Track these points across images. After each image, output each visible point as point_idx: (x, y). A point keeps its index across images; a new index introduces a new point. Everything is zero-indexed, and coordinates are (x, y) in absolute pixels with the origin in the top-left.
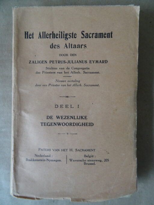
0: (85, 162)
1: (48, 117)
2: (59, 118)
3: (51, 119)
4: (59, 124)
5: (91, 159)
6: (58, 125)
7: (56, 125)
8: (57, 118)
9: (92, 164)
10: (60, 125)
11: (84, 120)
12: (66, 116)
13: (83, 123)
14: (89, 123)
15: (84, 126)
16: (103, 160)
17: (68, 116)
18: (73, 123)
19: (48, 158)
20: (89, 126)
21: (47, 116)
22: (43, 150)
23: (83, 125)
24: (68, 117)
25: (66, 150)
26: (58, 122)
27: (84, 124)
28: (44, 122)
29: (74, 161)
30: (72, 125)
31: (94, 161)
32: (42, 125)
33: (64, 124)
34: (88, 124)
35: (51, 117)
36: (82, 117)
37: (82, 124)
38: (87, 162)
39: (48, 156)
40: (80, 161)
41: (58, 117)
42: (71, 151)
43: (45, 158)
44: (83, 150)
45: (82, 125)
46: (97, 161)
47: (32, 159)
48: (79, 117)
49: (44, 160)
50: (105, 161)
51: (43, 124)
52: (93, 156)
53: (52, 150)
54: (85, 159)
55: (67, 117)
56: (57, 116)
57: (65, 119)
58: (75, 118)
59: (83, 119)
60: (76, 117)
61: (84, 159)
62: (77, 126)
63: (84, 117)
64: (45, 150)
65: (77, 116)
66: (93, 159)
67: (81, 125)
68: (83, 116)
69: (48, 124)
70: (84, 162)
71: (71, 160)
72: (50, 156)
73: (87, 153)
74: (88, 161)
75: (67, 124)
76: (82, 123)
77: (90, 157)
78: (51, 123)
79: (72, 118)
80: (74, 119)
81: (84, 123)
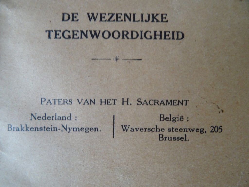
0: (161, 132)
1: (66, 17)
2: (95, 19)
3: (73, 20)
4: (95, 35)
5: (178, 125)
6: (93, 37)
7: (86, 36)
8: (90, 19)
9: (178, 139)
10: (97, 37)
11: (160, 23)
12: (113, 15)
13: (158, 33)
14: (173, 32)
15: (161, 38)
16: (208, 129)
17: (117, 15)
18: (132, 32)
19: (65, 123)
20: (173, 38)
21: (64, 14)
22: (53, 102)
23: (158, 37)
24: (117, 17)
25: (112, 102)
26: (93, 29)
27: (161, 35)
28: (54, 30)
29: (132, 130)
30: (129, 36)
31: (185, 130)
32: (49, 37)
33: (106, 35)
34: (171, 36)
35: (73, 17)
36: (154, 17)
37: (155, 35)
38: (166, 134)
39: (64, 118)
40: (149, 130)
41: (91, 17)
42: (125, 103)
43: (58, 124)
44: (156, 102)
45: (153, 37)
46: (191, 130)
47: (24, 126)
48: (145, 17)
49: (55, 129)
50: (211, 132)
51: (53, 34)
52: (182, 119)
53: (75, 103)
54: (161, 124)
55: (115, 17)
56: (88, 14)
57: (109, 20)
58: (136, 19)
59: (158, 21)
60: (138, 17)
61: (160, 127)
62: (142, 38)
63: (159, 18)
64: (57, 102)
65: (142, 15)
66: (183, 127)
67: (151, 38)
68: (157, 15)
69: (66, 34)
70: (158, 133)
71: (125, 128)
72: (70, 118)
73: (167, 110)
74: (169, 130)
75: (116, 35)
76: (155, 32)
77: (174, 121)
78: (73, 32)
79: (130, 19)
80: (134, 20)
81: (161, 32)
